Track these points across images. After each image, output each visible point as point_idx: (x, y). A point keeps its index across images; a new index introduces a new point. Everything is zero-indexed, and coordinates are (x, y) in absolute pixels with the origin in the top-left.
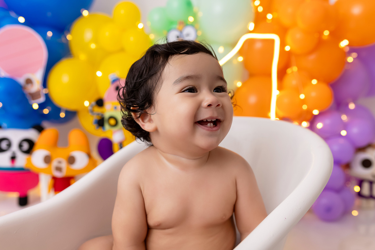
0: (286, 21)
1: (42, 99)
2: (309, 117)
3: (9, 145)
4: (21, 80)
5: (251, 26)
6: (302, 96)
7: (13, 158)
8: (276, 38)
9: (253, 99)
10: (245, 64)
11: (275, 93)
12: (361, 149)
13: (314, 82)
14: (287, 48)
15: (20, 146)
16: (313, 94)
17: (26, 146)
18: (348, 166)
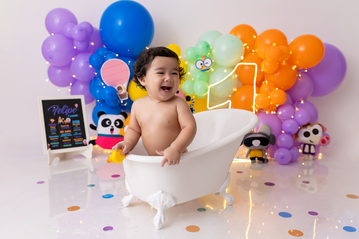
0: (261, 56)
1: (127, 98)
2: (274, 108)
3: (110, 123)
4: (116, 88)
5: (242, 58)
6: (269, 97)
7: (112, 130)
8: (256, 65)
9: (243, 98)
10: (239, 78)
11: (255, 95)
12: (305, 126)
13: (277, 89)
14: (262, 70)
15: (115, 123)
16: (275, 96)
17: (118, 124)
18: (296, 135)
